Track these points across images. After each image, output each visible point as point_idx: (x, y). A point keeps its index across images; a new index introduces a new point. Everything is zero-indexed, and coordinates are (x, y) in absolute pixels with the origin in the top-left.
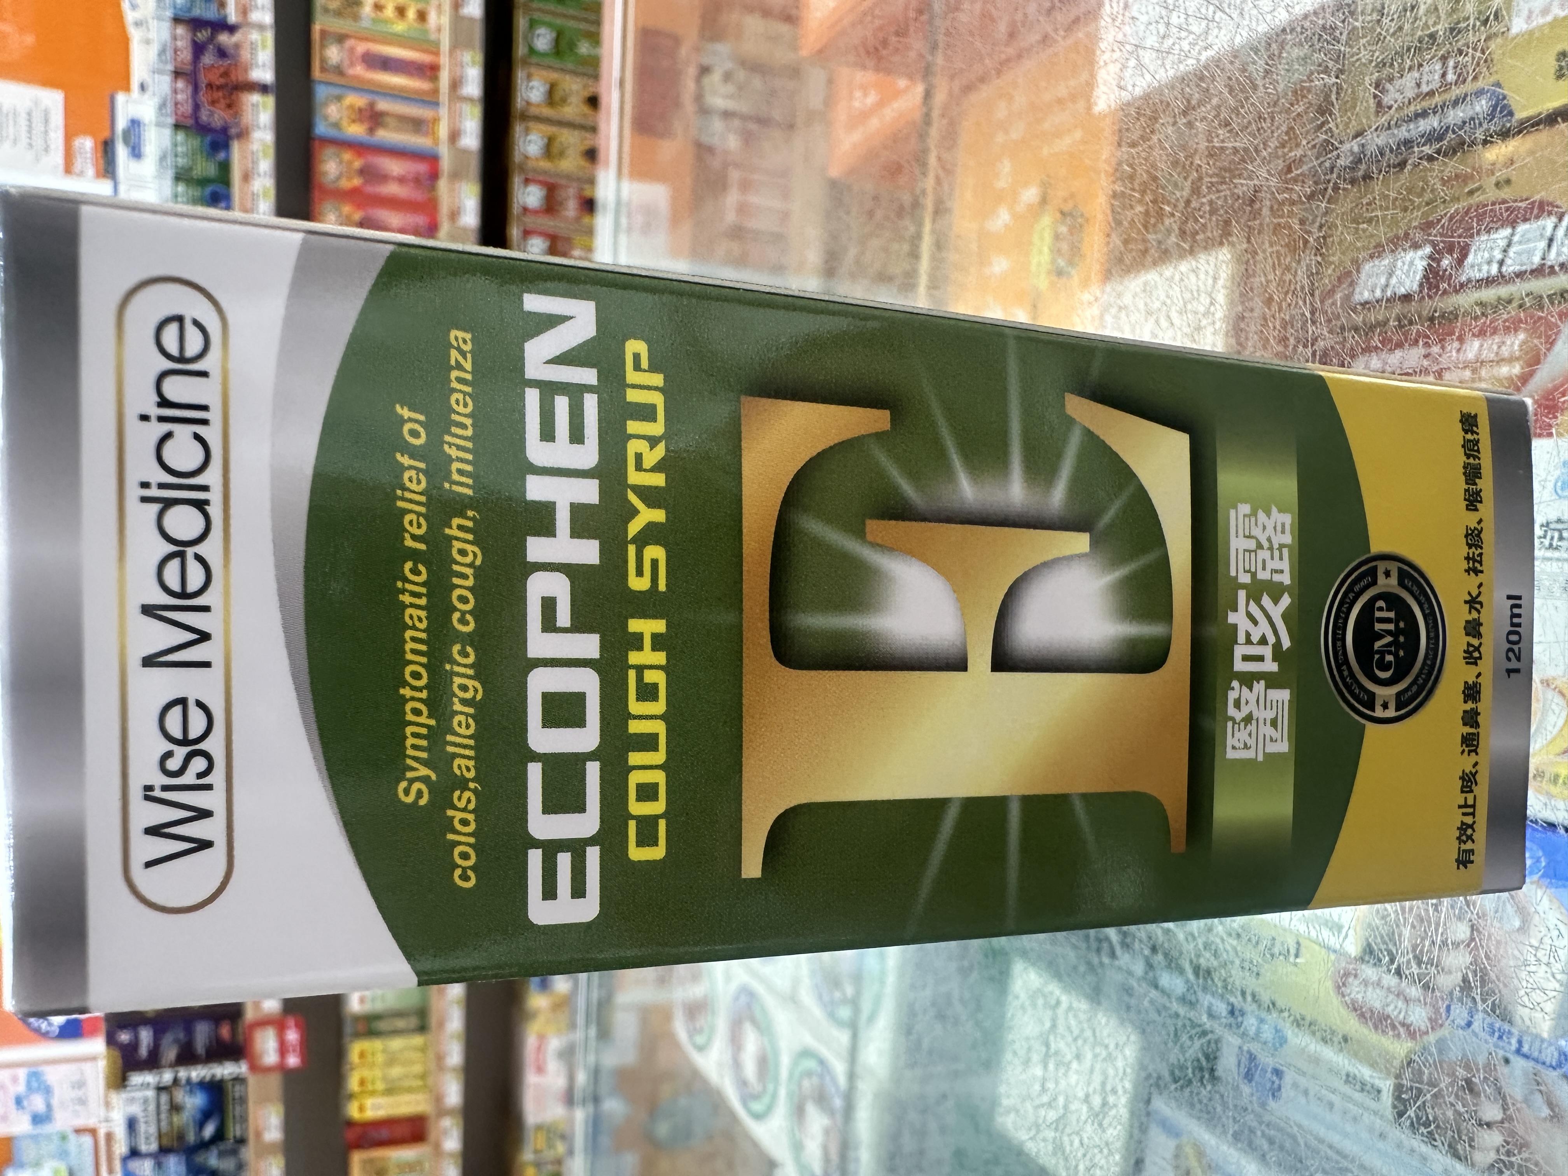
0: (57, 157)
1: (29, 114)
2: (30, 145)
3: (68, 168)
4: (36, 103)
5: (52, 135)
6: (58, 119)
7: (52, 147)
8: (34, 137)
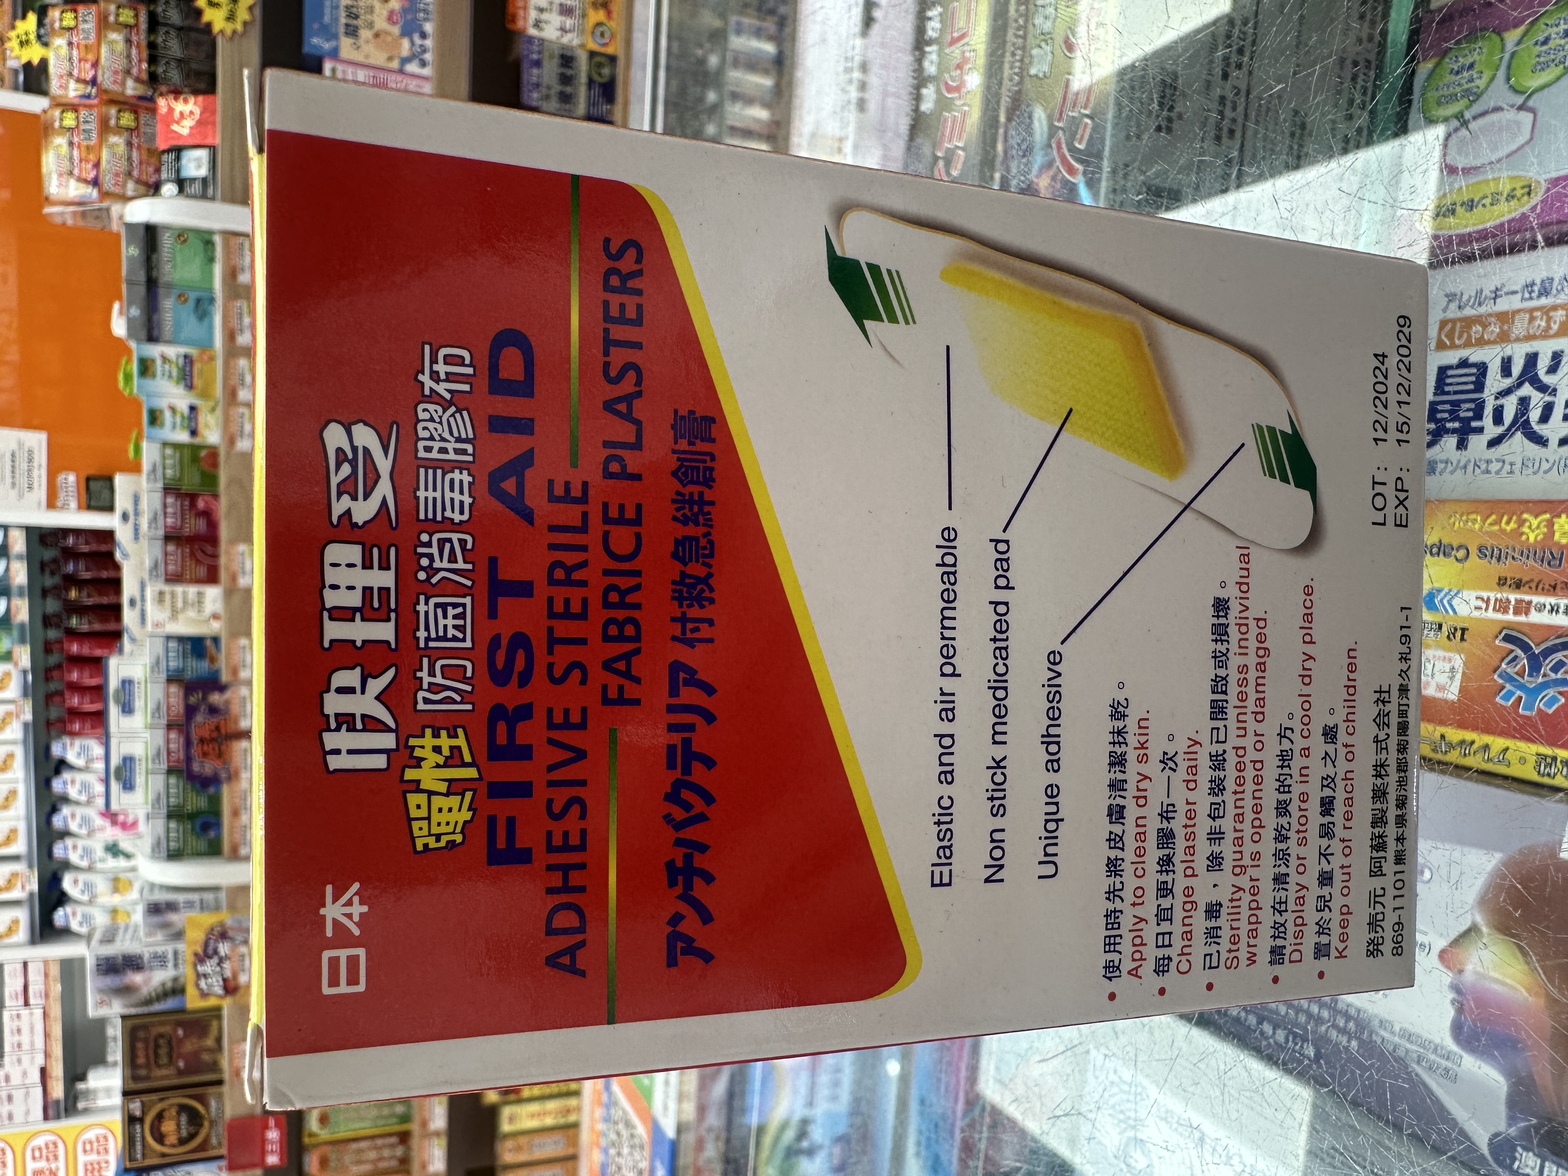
0: (40, 493)
1: (13, 455)
2: (14, 485)
3: (51, 503)
4: (20, 444)
5: (35, 473)
6: (41, 458)
7: (36, 485)
8: (17, 476)
